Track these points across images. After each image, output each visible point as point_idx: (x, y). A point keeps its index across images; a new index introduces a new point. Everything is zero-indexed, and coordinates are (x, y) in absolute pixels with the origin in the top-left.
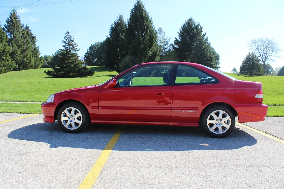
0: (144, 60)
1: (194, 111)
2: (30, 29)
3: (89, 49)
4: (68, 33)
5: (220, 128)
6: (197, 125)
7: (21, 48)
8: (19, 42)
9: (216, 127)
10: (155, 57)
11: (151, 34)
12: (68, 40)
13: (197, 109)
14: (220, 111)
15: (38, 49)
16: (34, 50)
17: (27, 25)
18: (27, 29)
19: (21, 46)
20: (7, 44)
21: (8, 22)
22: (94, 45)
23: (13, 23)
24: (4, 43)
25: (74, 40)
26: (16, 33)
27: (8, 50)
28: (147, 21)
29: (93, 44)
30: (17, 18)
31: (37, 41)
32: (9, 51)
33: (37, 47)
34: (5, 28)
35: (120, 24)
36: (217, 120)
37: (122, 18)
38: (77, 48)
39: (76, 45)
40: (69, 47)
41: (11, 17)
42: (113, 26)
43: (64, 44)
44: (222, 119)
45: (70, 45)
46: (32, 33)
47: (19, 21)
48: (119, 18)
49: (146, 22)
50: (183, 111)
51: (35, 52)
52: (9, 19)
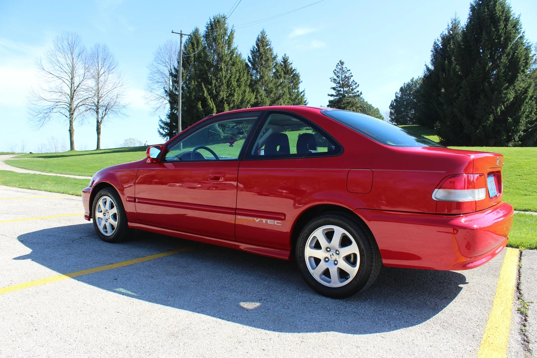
0: (496, 109)
1: (277, 223)
2: (290, 61)
3: (398, 91)
4: (341, 64)
5: (334, 271)
6: (284, 255)
7: (272, 95)
8: (269, 86)
9: (325, 268)
10: (523, 104)
11: (514, 53)
12: (341, 77)
13: (283, 218)
14: (336, 228)
15: (303, 95)
16: (296, 98)
17: (285, 55)
18: (285, 61)
19: (271, 92)
20: (248, 89)
21: (253, 52)
22: (408, 85)
23: (261, 54)
24: (243, 88)
25: (352, 76)
26: (264, 69)
27: (248, 99)
28: (506, 26)
29: (406, 82)
30: (267, 45)
31: (302, 82)
32: (250, 101)
33: (301, 93)
34: (249, 64)
35: (453, 38)
36: (328, 250)
37: (458, 25)
38: (358, 91)
39: (356, 85)
40: (342, 89)
41: (257, 45)
42: (439, 43)
43: (334, 85)
44: (340, 250)
45: (342, 86)
46: (293, 68)
47: (271, 50)
48: (450, 26)
49: (503, 26)
50: (255, 219)
51: (297, 101)
52: (255, 47)
